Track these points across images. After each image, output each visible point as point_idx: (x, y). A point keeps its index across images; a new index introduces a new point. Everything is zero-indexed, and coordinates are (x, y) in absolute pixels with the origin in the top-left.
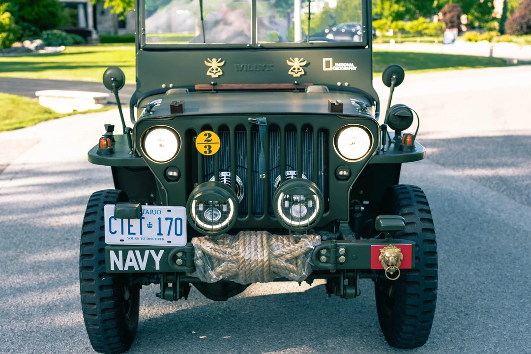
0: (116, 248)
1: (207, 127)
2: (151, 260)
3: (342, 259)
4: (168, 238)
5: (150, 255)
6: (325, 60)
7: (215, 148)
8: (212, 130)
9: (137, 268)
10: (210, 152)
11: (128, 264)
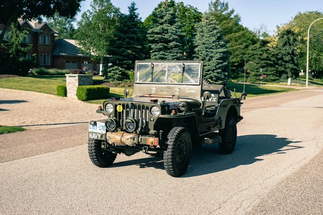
0: (91, 132)
3: (140, 141)
4: (102, 131)
5: (98, 135)
6: (186, 89)
7: (121, 110)
8: (121, 105)
9: (95, 138)
11: (93, 137)
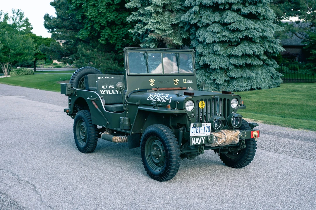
0: (193, 137)
2: (202, 141)
4: (206, 133)
6: (184, 79)
7: (204, 106)
8: (203, 100)
9: (198, 144)
10: (202, 107)
11: (196, 142)
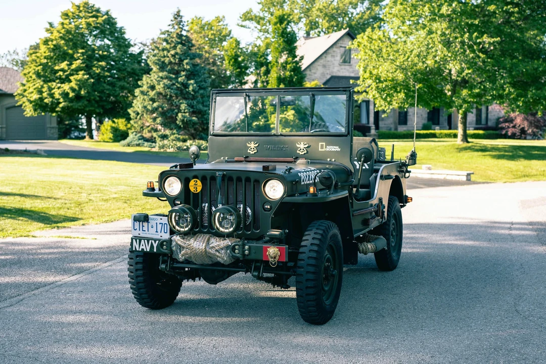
0: (136, 238)
1: (195, 177)
3: (247, 252)
4: (161, 234)
5: (152, 243)
6: (320, 144)
7: (199, 189)
8: (198, 179)
9: (145, 250)
10: (197, 191)
